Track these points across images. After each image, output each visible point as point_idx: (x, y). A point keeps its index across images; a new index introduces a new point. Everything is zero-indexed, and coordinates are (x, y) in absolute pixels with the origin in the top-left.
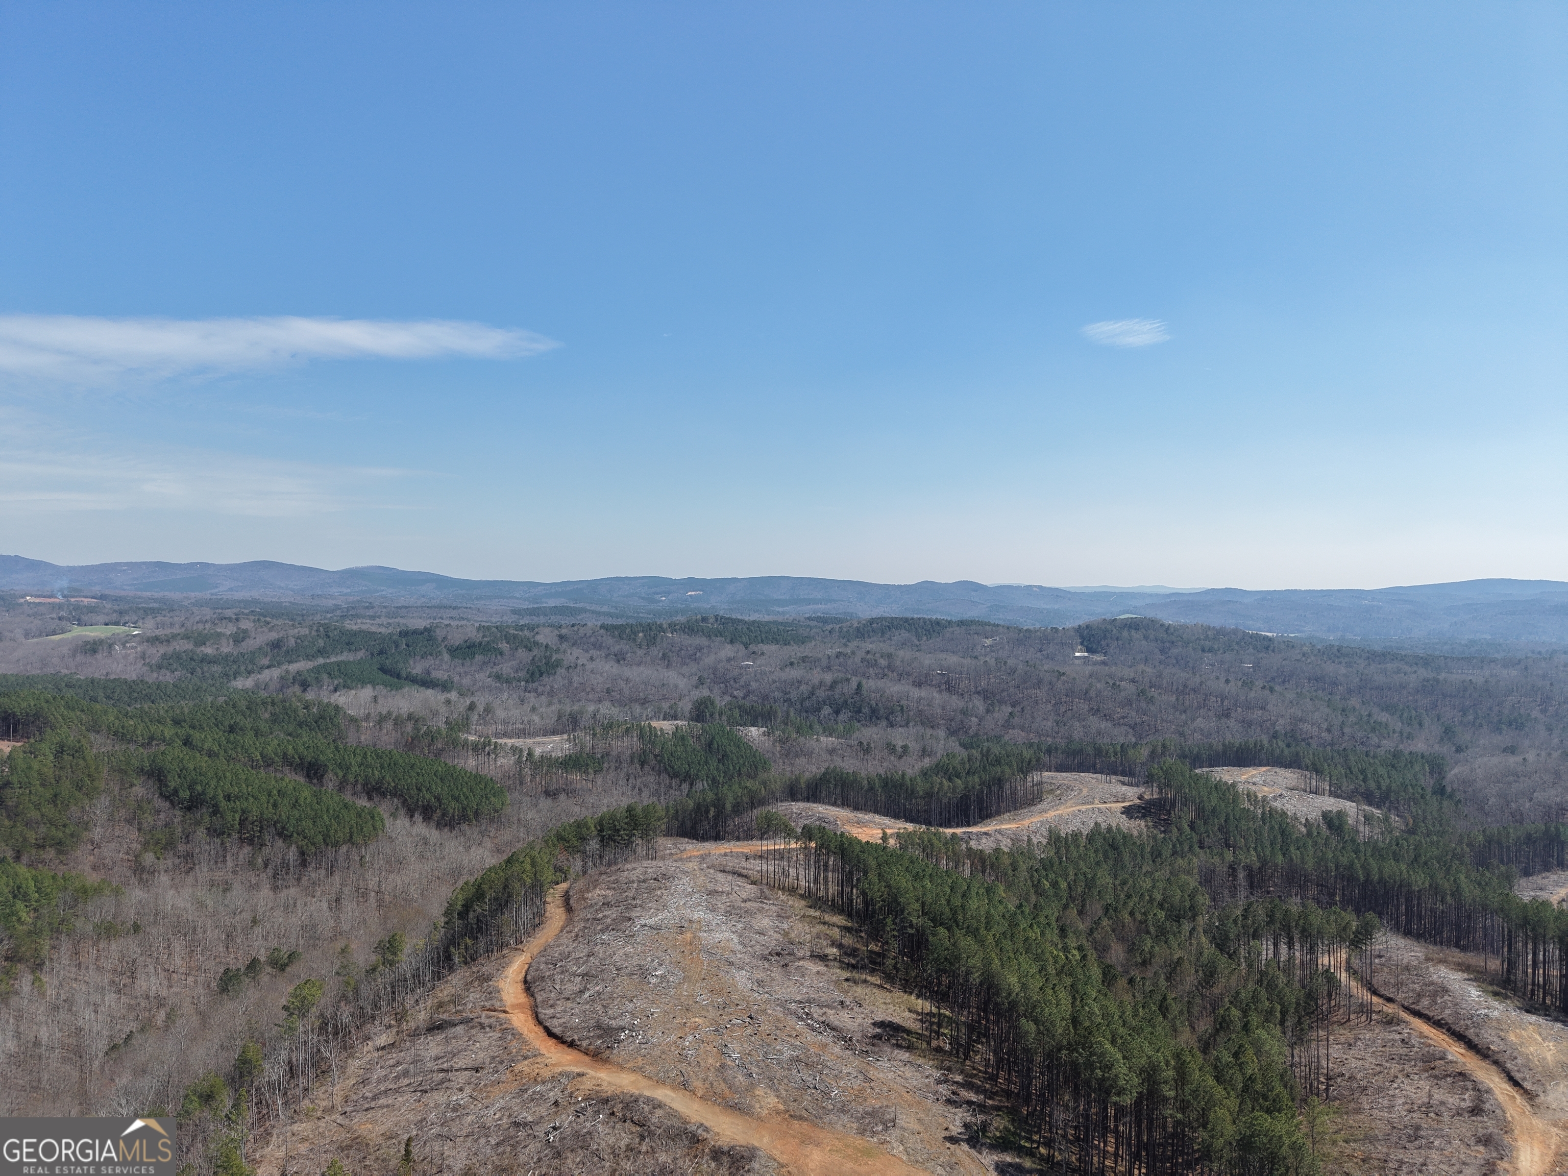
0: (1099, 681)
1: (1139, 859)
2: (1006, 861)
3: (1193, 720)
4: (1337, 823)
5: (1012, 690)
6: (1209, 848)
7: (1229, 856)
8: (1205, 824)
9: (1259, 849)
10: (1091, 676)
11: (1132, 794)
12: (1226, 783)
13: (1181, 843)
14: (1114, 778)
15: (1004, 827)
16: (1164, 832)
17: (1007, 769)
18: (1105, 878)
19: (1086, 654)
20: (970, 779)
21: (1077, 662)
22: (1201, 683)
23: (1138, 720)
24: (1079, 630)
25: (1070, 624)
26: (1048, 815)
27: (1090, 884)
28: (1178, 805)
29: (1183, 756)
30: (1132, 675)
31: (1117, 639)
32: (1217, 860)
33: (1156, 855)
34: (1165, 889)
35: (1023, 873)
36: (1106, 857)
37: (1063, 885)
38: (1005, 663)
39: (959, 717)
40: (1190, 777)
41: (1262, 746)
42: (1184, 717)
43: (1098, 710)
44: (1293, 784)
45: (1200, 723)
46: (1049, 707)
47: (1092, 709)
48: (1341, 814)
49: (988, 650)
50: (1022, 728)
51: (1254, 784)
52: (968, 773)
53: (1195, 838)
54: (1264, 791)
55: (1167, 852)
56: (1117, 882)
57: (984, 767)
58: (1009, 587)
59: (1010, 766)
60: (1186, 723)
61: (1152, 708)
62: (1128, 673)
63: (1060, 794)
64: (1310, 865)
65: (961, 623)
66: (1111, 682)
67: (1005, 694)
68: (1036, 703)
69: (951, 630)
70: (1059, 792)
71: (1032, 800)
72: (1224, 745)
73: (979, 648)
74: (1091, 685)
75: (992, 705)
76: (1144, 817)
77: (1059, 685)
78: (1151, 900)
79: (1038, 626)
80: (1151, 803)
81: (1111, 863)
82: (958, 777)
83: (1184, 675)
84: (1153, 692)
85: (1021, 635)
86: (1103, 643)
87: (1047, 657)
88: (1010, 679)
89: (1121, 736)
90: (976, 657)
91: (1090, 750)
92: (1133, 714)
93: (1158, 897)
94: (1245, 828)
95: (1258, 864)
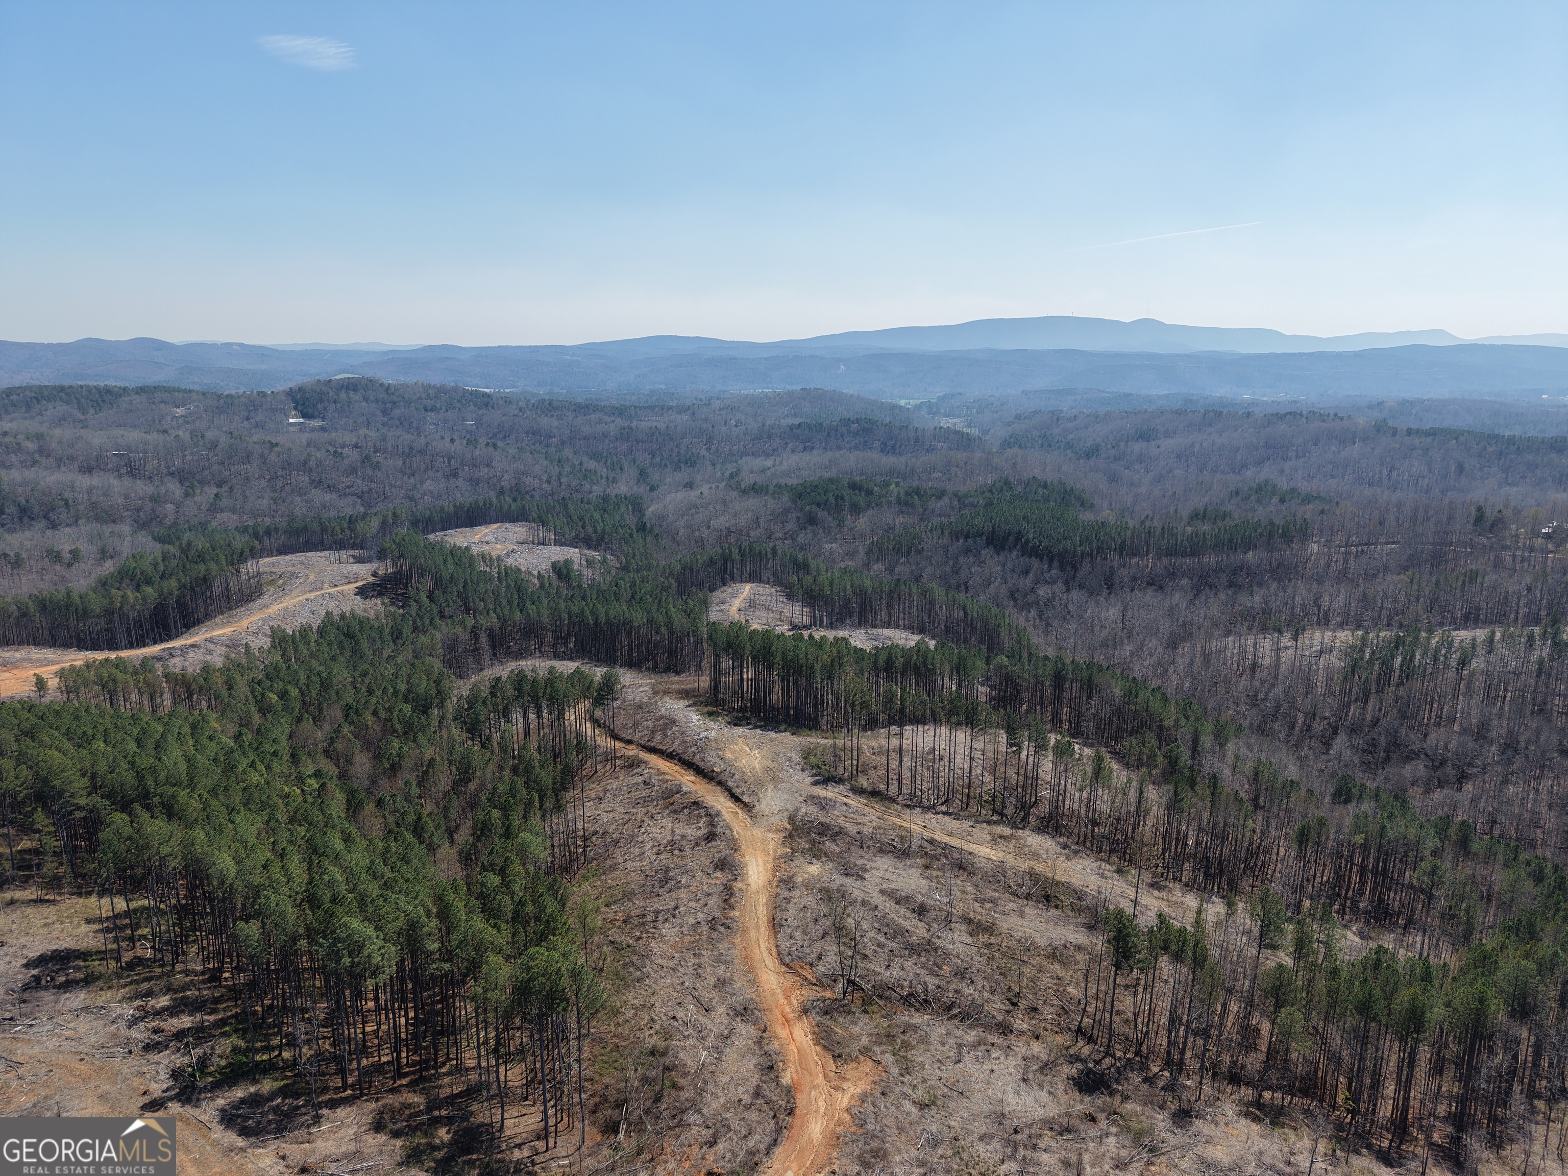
0: (319, 450)
1: (379, 643)
2: (219, 681)
3: (422, 483)
4: (565, 572)
5: (215, 467)
6: (451, 617)
7: (470, 622)
8: (444, 592)
9: (498, 610)
10: (308, 445)
11: (365, 572)
12: (460, 548)
13: (421, 619)
14: (344, 554)
15: (215, 633)
16: (403, 607)
17: (213, 566)
18: (341, 675)
19: (301, 420)
20: (165, 584)
21: (292, 429)
22: (427, 444)
23: (366, 489)
24: (290, 393)
25: (281, 387)
26: (270, 610)
27: (325, 685)
28: (415, 577)
29: (415, 523)
30: (354, 441)
31: (335, 402)
32: (459, 629)
33: (396, 635)
34: (409, 676)
35: (242, 688)
36: (342, 647)
37: (294, 692)
38: (203, 436)
39: (148, 506)
40: (425, 546)
41: (491, 504)
42: (412, 481)
43: (320, 482)
44: (523, 537)
45: (429, 485)
46: (263, 483)
47: (313, 481)
48: (567, 563)
49: (181, 421)
50: (233, 511)
51: (487, 543)
52: (162, 577)
53: (435, 611)
54: (497, 550)
55: (407, 630)
56: (356, 674)
57: (184, 567)
58: (202, 345)
59: (217, 562)
60: (414, 487)
61: (379, 474)
62: (350, 438)
63: (283, 583)
64: (545, 618)
65: (141, 390)
66: (332, 450)
67: (206, 472)
68: (247, 479)
69: (127, 398)
70: (281, 581)
71: (251, 595)
72: (455, 506)
73: (169, 418)
74: (309, 455)
75: (192, 487)
76: (380, 594)
77: (273, 457)
78: (396, 692)
79: (241, 391)
80: (386, 579)
81: (348, 654)
82: (149, 582)
83: (408, 437)
84: (378, 458)
85: (222, 401)
86: (320, 406)
87: (257, 426)
88: (211, 455)
89: (348, 507)
90: (165, 431)
91: (316, 527)
92: (360, 482)
93: (402, 687)
94: (483, 591)
95: (498, 626)
